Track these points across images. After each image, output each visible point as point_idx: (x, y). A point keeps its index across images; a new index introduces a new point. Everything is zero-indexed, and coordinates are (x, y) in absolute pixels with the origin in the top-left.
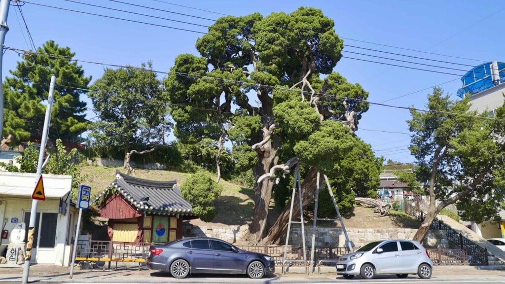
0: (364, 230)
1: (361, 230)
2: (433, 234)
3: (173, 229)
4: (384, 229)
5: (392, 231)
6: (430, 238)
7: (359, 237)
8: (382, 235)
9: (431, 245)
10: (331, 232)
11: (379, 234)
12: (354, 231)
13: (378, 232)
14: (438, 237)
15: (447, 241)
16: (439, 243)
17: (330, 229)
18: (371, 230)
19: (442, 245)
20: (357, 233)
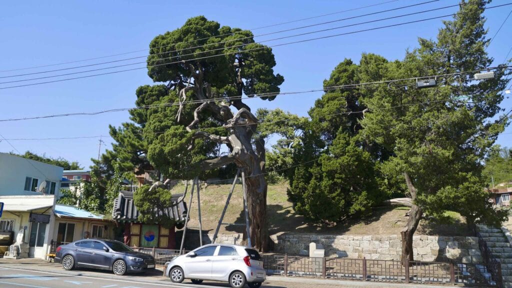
0: (359, 237)
1: (356, 238)
2: (456, 243)
3: (164, 236)
4: (385, 236)
5: (394, 239)
6: (450, 247)
7: (353, 246)
8: (381, 243)
9: (451, 257)
10: (323, 240)
11: (377, 242)
12: (348, 238)
13: (377, 240)
14: (465, 247)
15: (478, 253)
16: (465, 256)
17: (322, 236)
18: (369, 237)
19: (470, 257)
20: (352, 241)
